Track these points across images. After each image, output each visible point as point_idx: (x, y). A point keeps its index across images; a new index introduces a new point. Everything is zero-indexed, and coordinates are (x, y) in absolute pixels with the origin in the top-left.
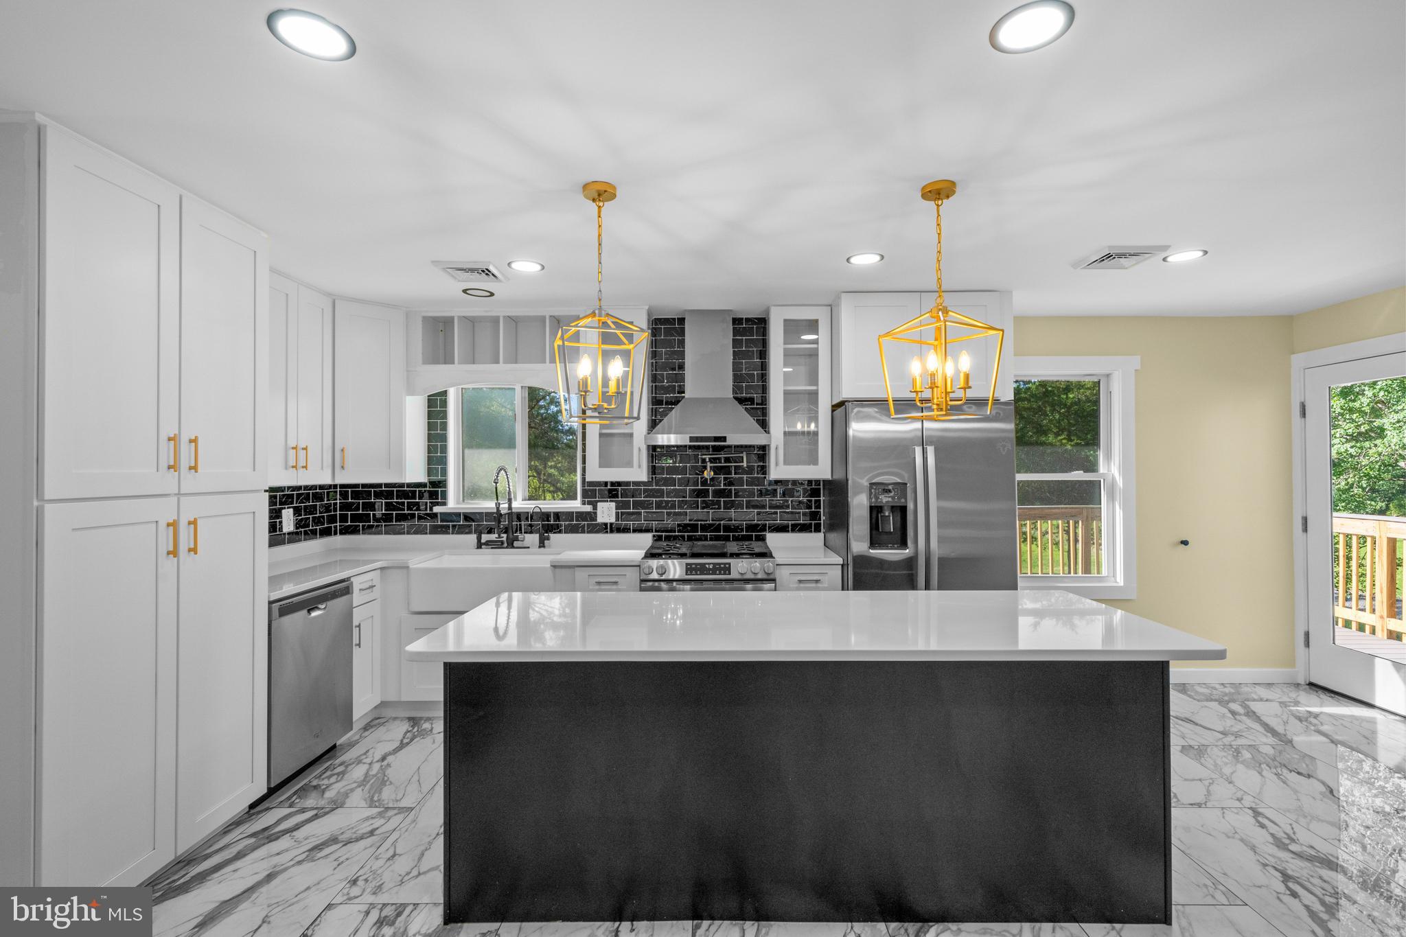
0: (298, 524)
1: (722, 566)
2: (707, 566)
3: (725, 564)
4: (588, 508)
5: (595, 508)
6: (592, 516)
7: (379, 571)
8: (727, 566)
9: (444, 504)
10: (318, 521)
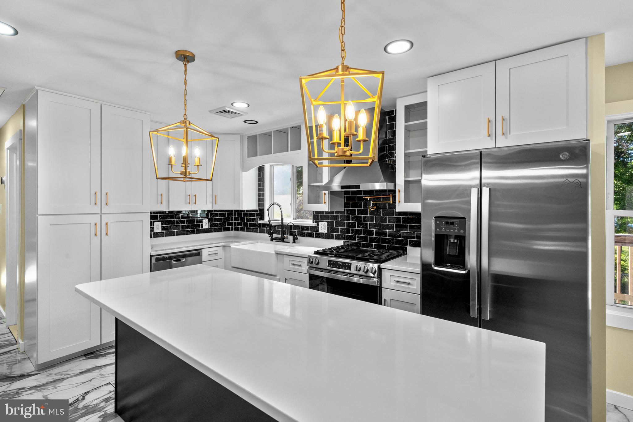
0: (211, 225)
1: (347, 264)
2: (339, 263)
3: (348, 263)
4: (314, 225)
5: (318, 225)
6: (316, 229)
7: (221, 248)
8: (349, 265)
9: (263, 220)
10: (222, 225)
